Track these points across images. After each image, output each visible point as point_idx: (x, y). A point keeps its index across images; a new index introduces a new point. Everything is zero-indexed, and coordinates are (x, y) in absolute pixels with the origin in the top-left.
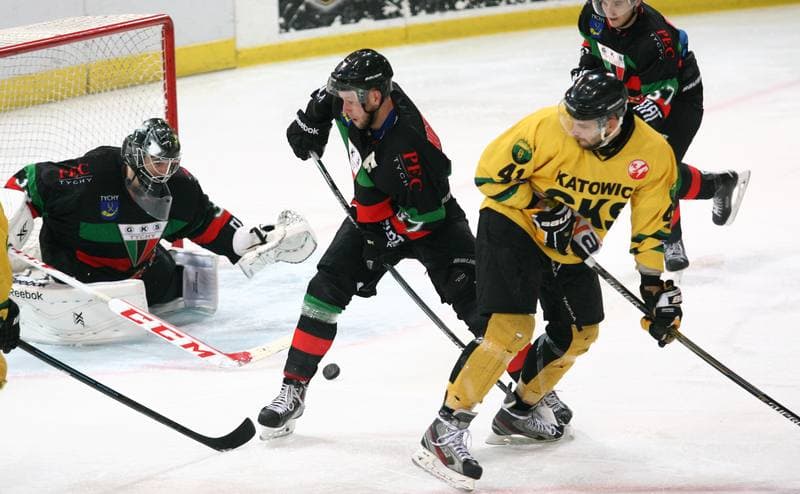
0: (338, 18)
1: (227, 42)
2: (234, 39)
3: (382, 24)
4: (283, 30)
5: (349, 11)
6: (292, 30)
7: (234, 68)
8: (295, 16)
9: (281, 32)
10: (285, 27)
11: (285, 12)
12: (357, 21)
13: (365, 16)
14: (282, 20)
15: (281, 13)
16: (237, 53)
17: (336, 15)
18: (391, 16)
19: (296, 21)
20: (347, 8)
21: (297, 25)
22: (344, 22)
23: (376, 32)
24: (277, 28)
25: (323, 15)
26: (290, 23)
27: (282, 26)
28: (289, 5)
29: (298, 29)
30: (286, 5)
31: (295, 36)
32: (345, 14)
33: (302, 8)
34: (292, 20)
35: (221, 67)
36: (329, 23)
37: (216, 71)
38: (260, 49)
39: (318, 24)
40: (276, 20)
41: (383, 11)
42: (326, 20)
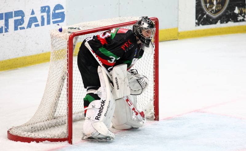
0: (219, 21)
1: (175, 29)
2: (178, 28)
3: (237, 24)
4: (197, 25)
5: (224, 19)
6: (201, 25)
7: (177, 40)
8: (202, 20)
9: (196, 26)
10: (198, 24)
11: (198, 18)
12: (227, 22)
13: (230, 21)
14: (197, 21)
15: (196, 19)
16: (178, 33)
17: (219, 20)
18: (240, 21)
19: (202, 22)
20: (223, 17)
21: (202, 23)
22: (221, 23)
23: (234, 27)
24: (195, 24)
25: (213, 19)
26: (200, 23)
27: (196, 23)
28: (200, 15)
29: (203, 25)
30: (199, 15)
31: (201, 27)
32: (222, 19)
33: (205, 16)
34: (201, 21)
35: (171, 39)
36: (216, 23)
37: (169, 40)
38: (187, 32)
39: (211, 23)
40: (194, 21)
41: (238, 19)
42: (215, 22)
